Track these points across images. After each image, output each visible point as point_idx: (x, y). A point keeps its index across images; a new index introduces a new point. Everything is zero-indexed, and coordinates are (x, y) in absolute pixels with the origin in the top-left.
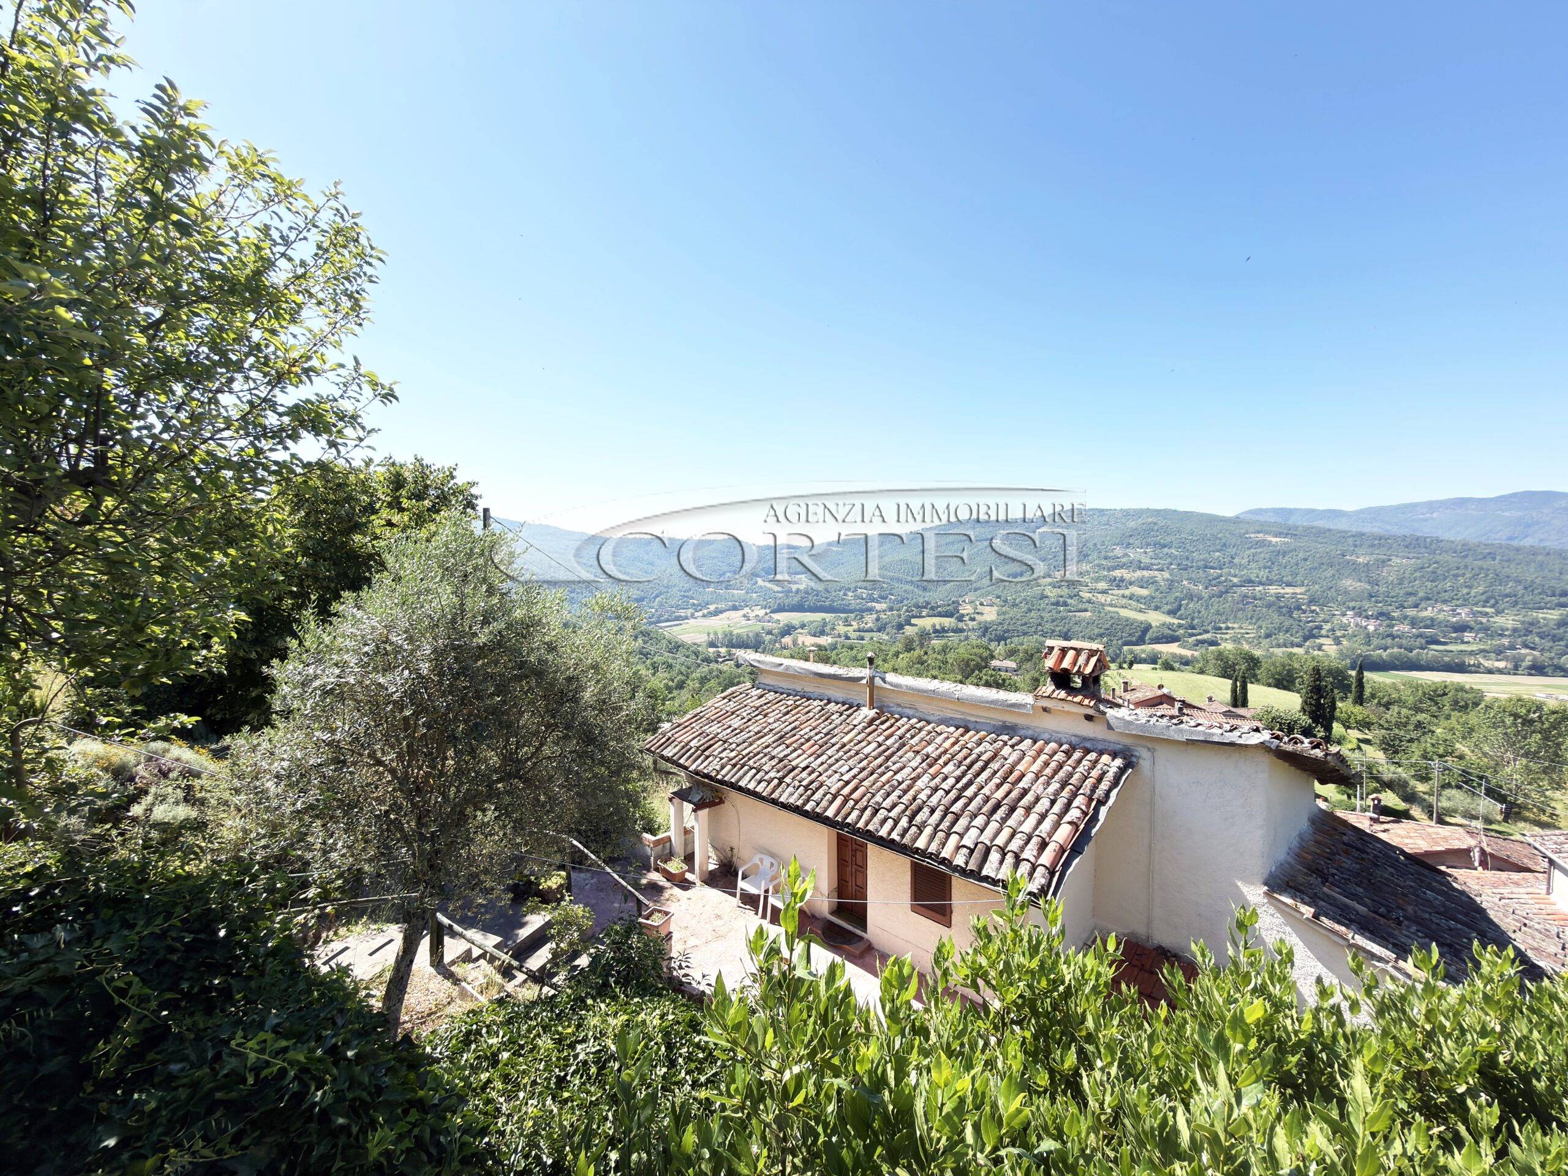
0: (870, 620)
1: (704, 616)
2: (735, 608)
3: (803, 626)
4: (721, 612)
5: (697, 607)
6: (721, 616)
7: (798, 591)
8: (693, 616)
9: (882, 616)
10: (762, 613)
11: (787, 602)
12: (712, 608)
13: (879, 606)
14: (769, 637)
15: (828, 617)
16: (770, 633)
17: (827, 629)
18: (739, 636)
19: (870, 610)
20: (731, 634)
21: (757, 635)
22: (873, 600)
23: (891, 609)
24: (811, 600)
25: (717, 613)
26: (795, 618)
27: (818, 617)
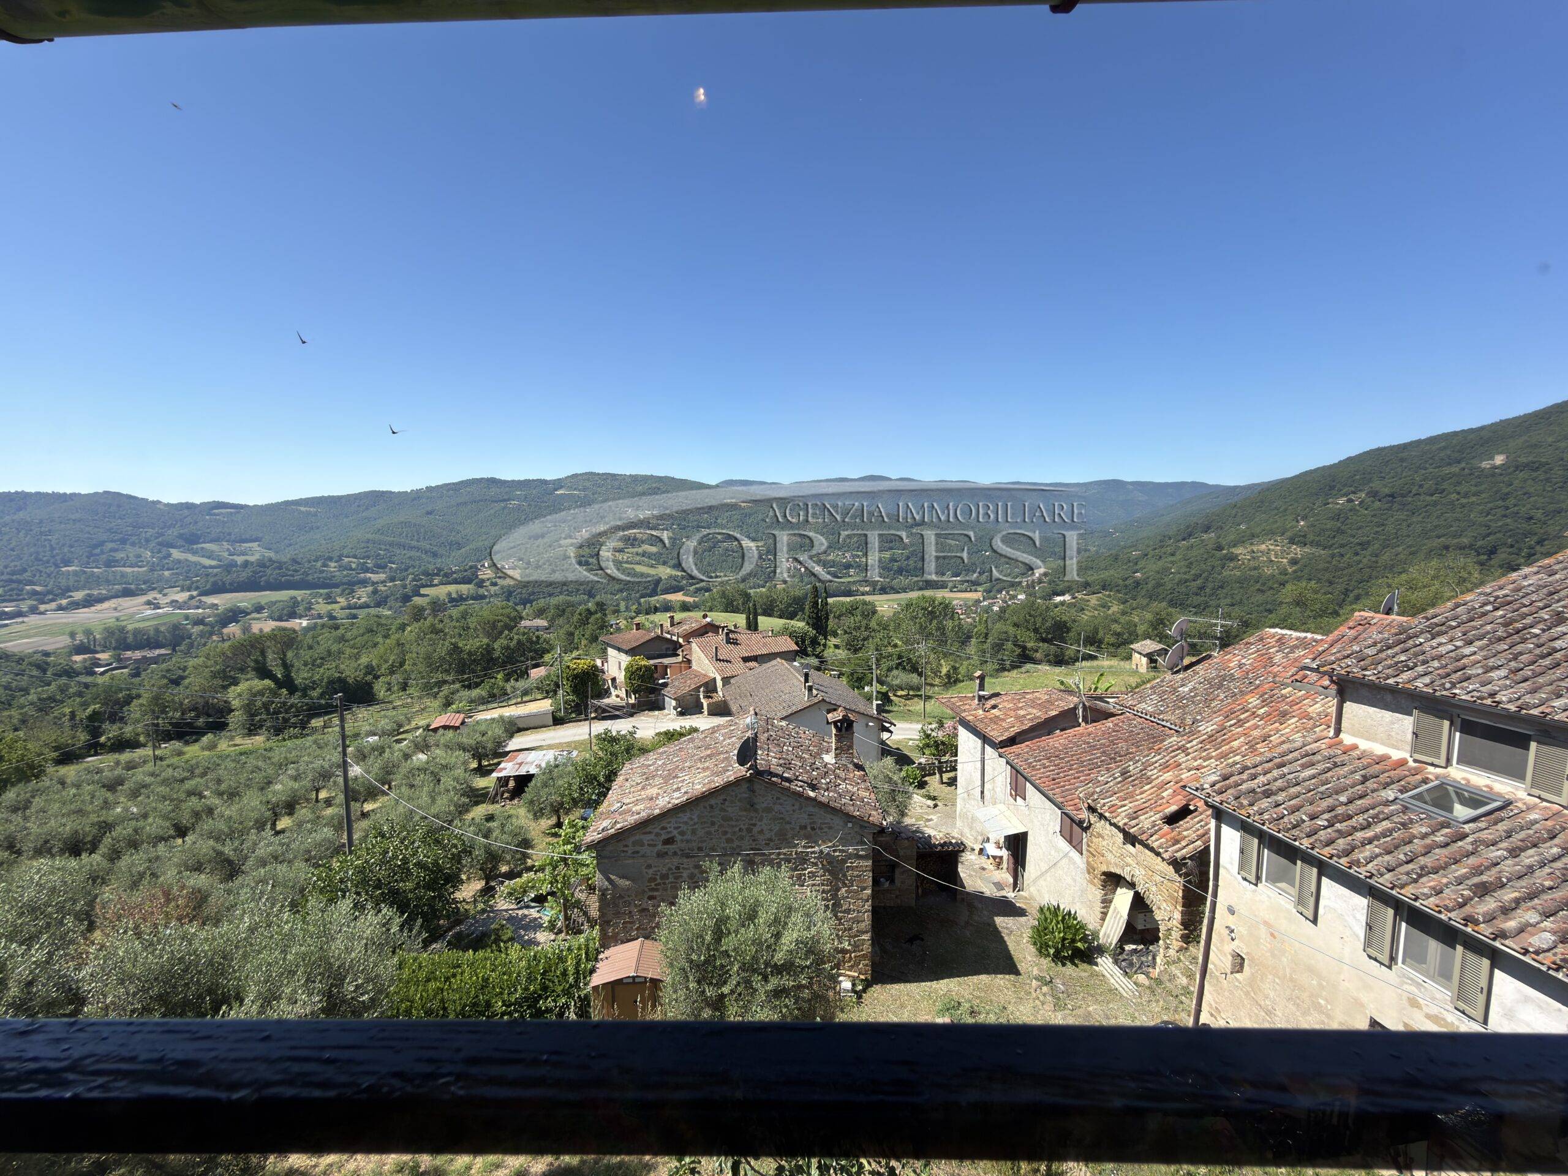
0: (363, 595)
1: (60, 608)
2: (128, 593)
3: (259, 609)
4: (101, 600)
5: (42, 598)
6: (99, 607)
8: (34, 610)
9: (381, 588)
10: (182, 597)
11: (228, 579)
12: (79, 595)
13: (374, 577)
14: (196, 630)
15: (299, 594)
16: (200, 621)
17: (300, 609)
18: (137, 632)
19: (364, 583)
20: (122, 629)
21: (176, 627)
22: (366, 570)
23: (393, 579)
24: (271, 574)
25: (88, 602)
26: (243, 599)
27: (284, 595)
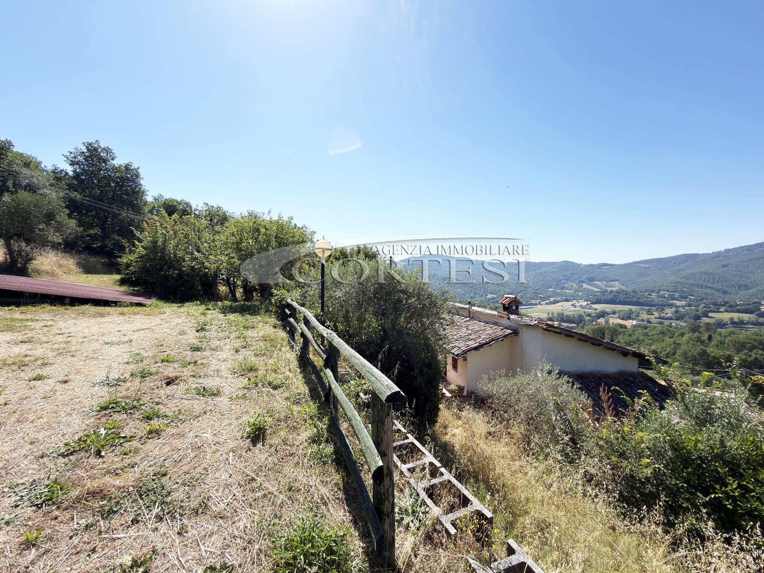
0: (669, 312)
1: (547, 304)
2: (567, 300)
3: (614, 313)
4: (558, 302)
5: (542, 299)
6: (557, 304)
7: (611, 291)
8: (540, 304)
9: (681, 309)
10: (584, 304)
11: (603, 298)
12: (552, 299)
13: (678, 303)
14: (587, 318)
15: (634, 308)
16: (589, 315)
17: (633, 316)
18: (567, 316)
19: (671, 306)
20: (563, 314)
21: (580, 316)
22: (675, 299)
23: (690, 305)
24: (622, 297)
25: (554, 302)
26: (608, 307)
27: (626, 308)
